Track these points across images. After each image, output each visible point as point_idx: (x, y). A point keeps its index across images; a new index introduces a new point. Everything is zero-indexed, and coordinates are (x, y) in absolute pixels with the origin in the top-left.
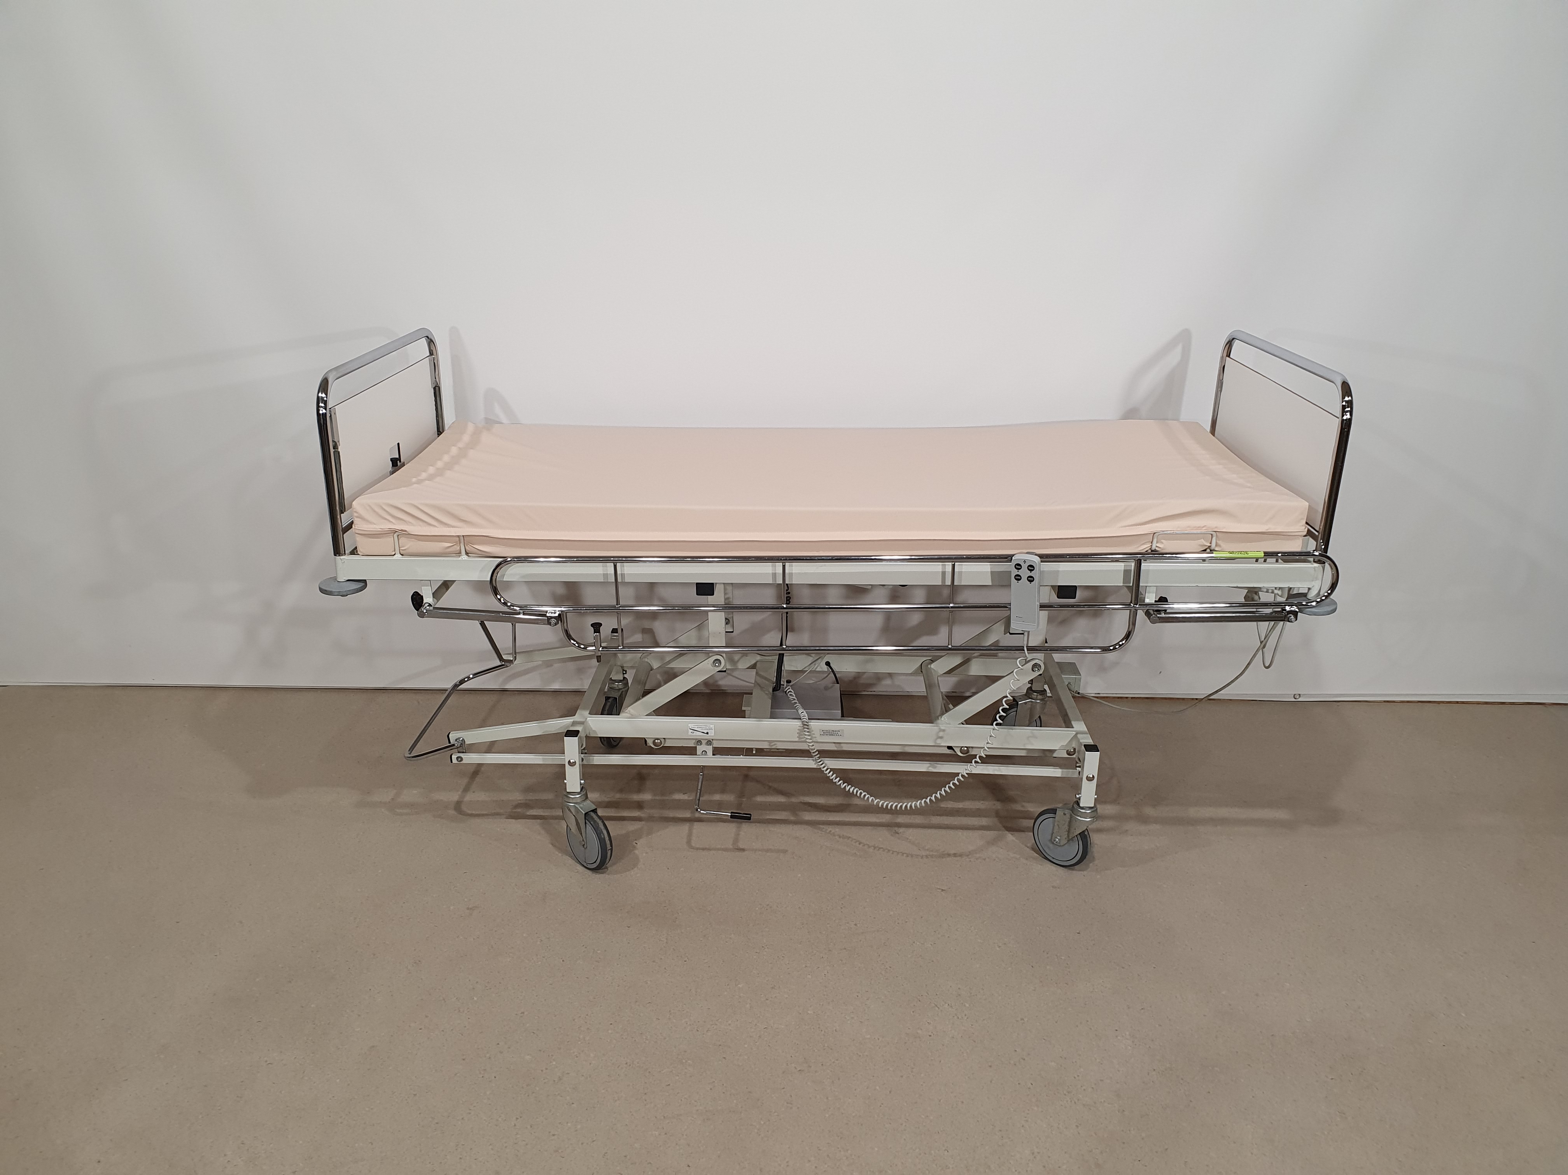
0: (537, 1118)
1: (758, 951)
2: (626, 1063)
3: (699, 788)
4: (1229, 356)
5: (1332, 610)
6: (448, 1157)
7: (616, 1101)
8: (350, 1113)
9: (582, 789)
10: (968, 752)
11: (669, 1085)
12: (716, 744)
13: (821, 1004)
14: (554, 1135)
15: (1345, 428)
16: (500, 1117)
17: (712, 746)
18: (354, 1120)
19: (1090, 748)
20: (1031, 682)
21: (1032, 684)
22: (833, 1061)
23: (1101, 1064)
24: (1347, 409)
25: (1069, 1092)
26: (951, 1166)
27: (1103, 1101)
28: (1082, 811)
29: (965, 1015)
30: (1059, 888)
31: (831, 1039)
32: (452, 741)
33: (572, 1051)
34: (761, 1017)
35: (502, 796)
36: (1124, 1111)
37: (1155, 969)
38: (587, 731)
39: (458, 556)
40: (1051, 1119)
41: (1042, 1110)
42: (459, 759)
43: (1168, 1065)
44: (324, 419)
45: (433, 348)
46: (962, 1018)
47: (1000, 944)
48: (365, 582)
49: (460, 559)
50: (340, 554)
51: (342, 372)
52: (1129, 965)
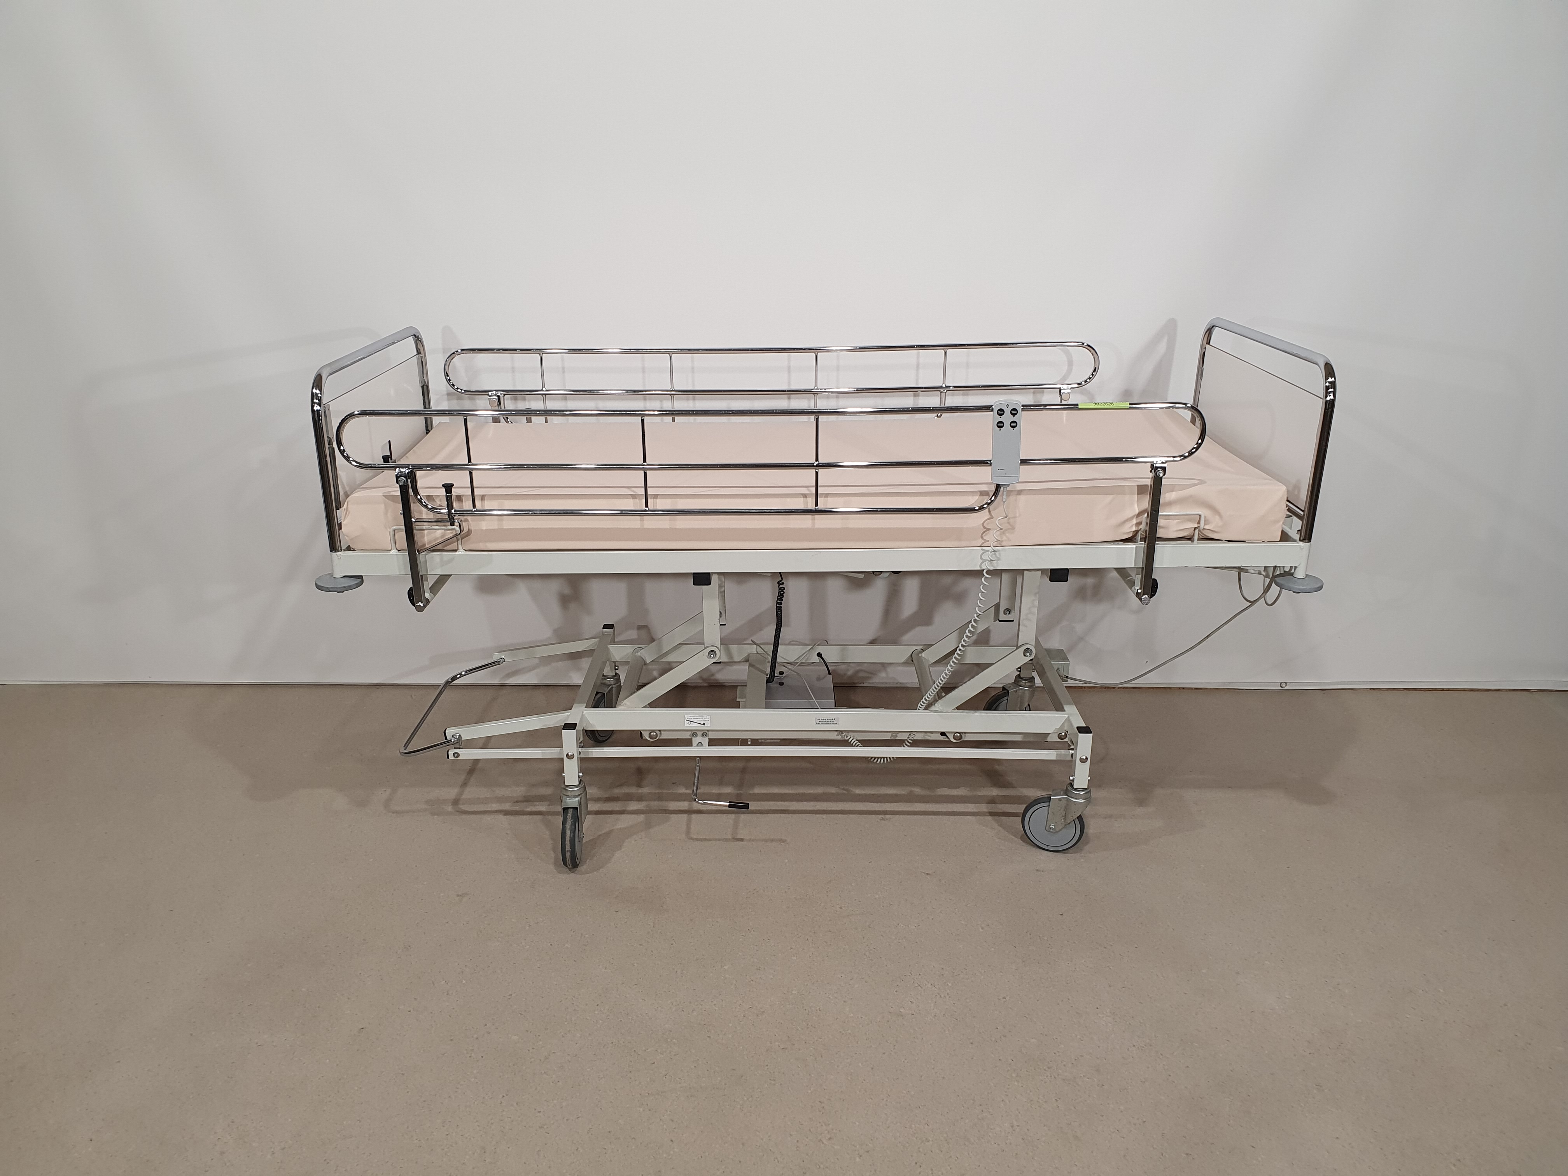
0: (523, 1096)
1: (744, 934)
2: (612, 1043)
3: (696, 779)
4: (1208, 343)
5: (1317, 588)
6: (435, 1133)
8: (338, 1092)
9: (580, 782)
10: (961, 737)
11: (654, 1063)
12: (712, 736)
13: (806, 984)
14: (539, 1112)
15: (1329, 409)
16: (487, 1094)
17: (707, 738)
19: (1081, 730)
20: (1019, 669)
21: (1020, 671)
22: (816, 1039)
23: (1082, 1040)
24: (1330, 390)
25: (1049, 1068)
26: (931, 1139)
27: (1082, 1076)
28: (1075, 792)
29: (948, 994)
31: (814, 1017)
32: (449, 738)
33: (558, 1032)
34: (746, 997)
35: (500, 792)
36: (1103, 1085)
37: (1137, 949)
38: (585, 725)
39: (456, 551)
40: (1031, 1093)
41: (1022, 1085)
42: (456, 755)
43: (1148, 1041)
44: (319, 416)
45: (420, 347)
46: (945, 997)
47: (983, 926)
48: (361, 577)
49: (457, 553)
50: (336, 550)
51: (337, 368)
52: (1111, 945)
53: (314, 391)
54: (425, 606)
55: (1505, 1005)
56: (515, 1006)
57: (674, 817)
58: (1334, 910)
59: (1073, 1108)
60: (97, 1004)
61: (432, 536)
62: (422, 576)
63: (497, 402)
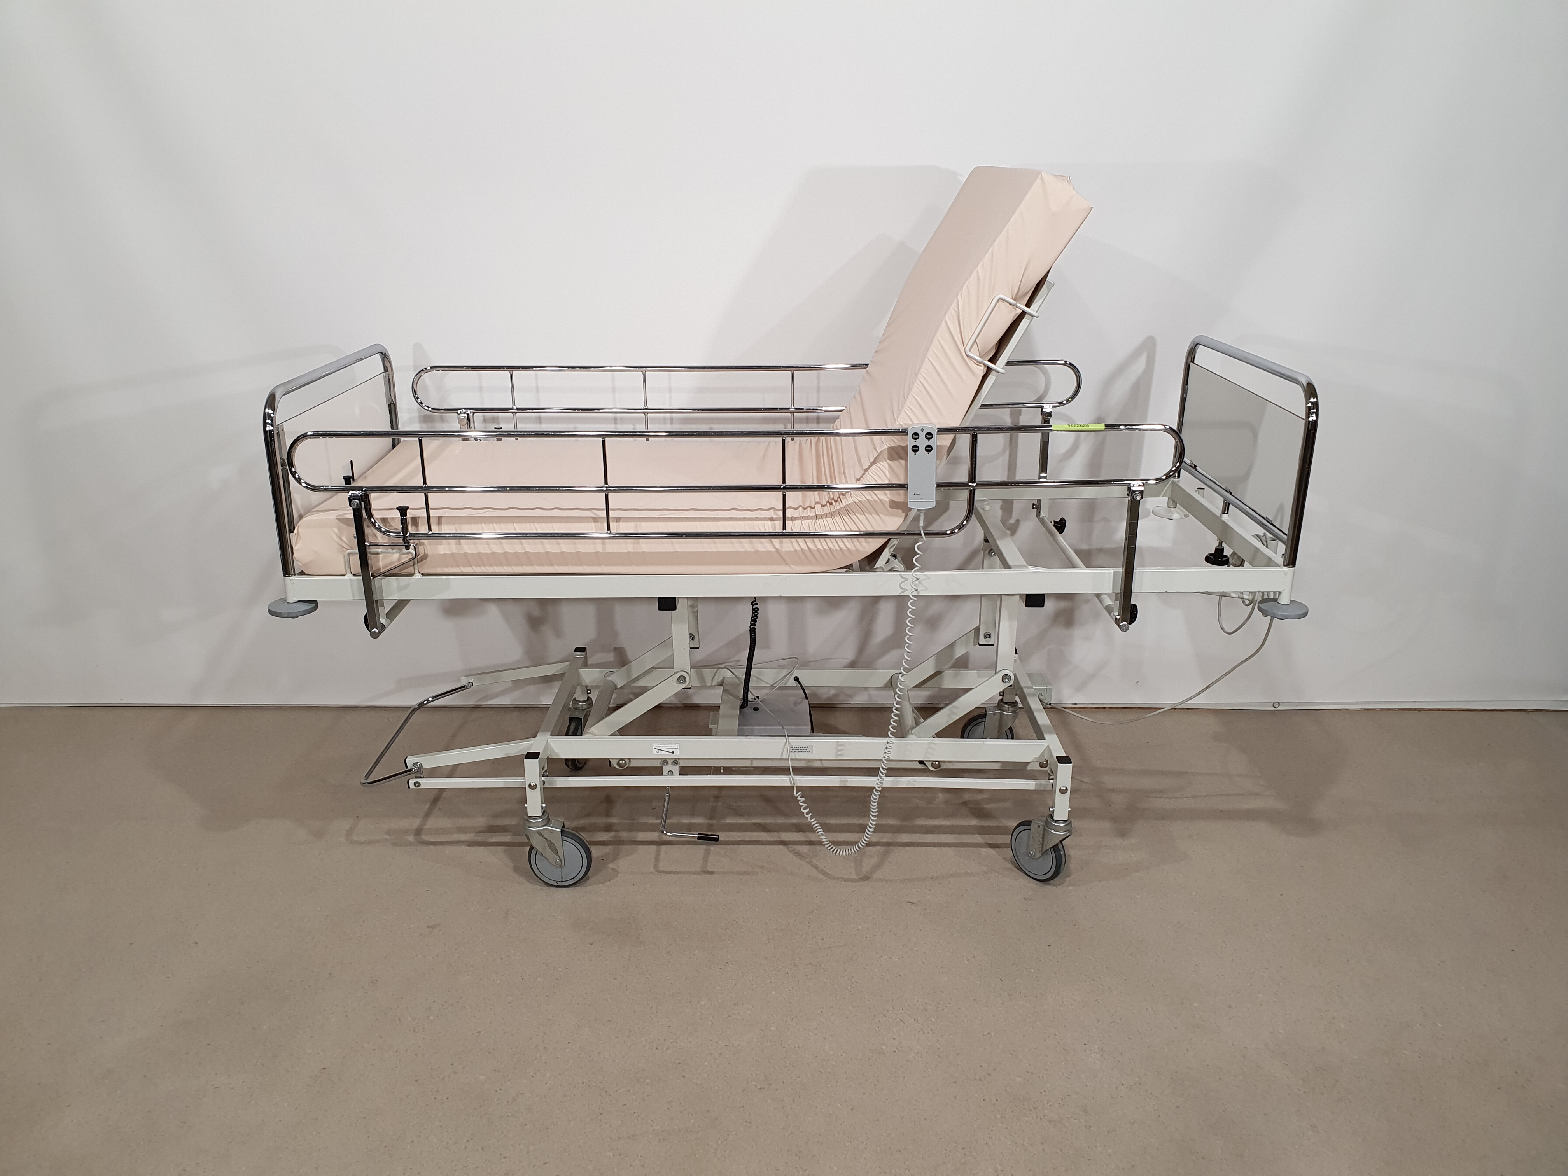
0: (489, 1140)
1: (722, 967)
2: (583, 1083)
3: (665, 809)
4: (1193, 361)
5: (1303, 614)
7: (570, 1121)
8: (296, 1137)
9: (544, 813)
10: (939, 766)
11: (626, 1105)
12: (683, 764)
13: (785, 1020)
14: (505, 1157)
15: (1311, 430)
16: (451, 1139)
17: (678, 766)
18: (300, 1145)
19: (1061, 760)
20: (1002, 694)
21: (1003, 696)
22: (794, 1078)
23: (1069, 1079)
24: (1312, 411)
25: (1035, 1108)
27: (1069, 1116)
28: (1056, 824)
29: (931, 1030)
30: (1030, 900)
31: (793, 1055)
32: (409, 766)
33: (528, 1071)
34: (723, 1034)
35: (463, 822)
36: (1090, 1127)
37: (1126, 981)
38: (549, 753)
39: (412, 575)
40: (1016, 1135)
41: (1007, 1127)
42: (417, 784)
43: (1137, 1079)
44: (271, 436)
45: (387, 364)
46: (928, 1033)
47: (969, 957)
48: (316, 603)
49: (413, 577)
50: (289, 575)
51: (291, 387)
52: (1100, 978)
53: (267, 410)
54: (380, 633)
55: (1505, 1040)
56: (484, 1044)
57: (641, 848)
58: (1329, 940)
59: (1059, 1152)
60: (49, 1044)
61: (388, 561)
62: (376, 601)
63: (466, 420)
